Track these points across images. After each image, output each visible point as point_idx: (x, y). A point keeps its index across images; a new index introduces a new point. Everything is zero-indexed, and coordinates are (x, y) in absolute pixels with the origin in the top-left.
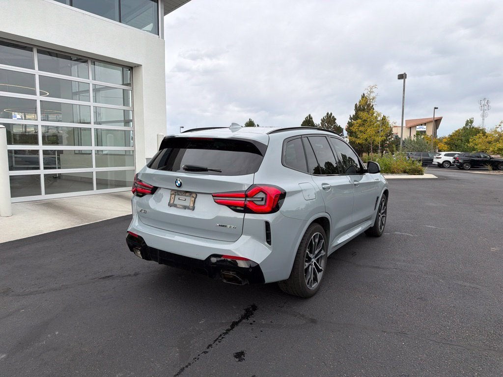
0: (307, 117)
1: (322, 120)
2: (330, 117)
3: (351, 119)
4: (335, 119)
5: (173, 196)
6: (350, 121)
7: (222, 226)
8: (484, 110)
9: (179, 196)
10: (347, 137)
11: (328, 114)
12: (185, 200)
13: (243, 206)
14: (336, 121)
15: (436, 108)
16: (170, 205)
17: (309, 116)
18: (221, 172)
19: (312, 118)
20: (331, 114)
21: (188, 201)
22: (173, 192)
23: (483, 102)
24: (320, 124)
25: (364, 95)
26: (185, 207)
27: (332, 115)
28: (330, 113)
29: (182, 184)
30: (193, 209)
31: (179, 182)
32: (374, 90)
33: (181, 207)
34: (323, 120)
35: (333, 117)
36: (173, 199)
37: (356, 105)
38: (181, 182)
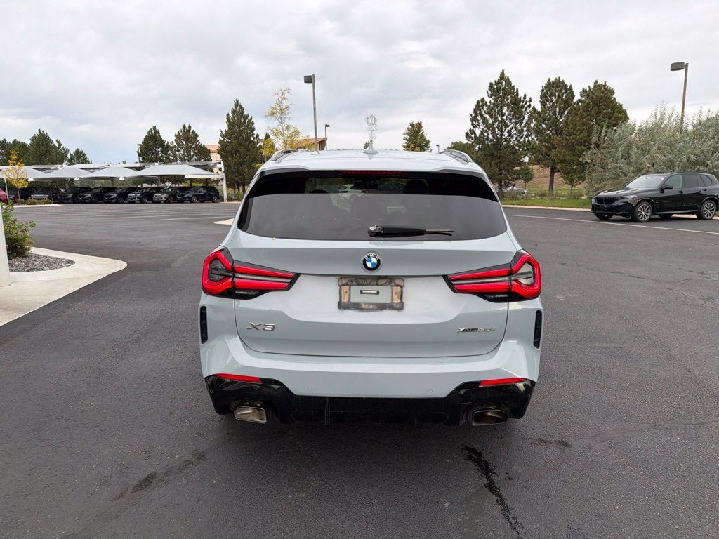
0: (151, 130)
1: (176, 135)
2: (189, 131)
3: (222, 135)
4: (197, 136)
5: (346, 288)
6: (222, 139)
7: (469, 330)
8: (372, 130)
9: (361, 288)
10: (220, 163)
11: (184, 127)
12: (378, 293)
13: (506, 291)
14: (198, 139)
15: (327, 126)
16: (341, 306)
17: (154, 128)
18: (451, 235)
19: (159, 133)
20: (190, 127)
21: (385, 294)
22: (344, 281)
23: (370, 120)
24: (174, 142)
25: (237, 101)
26: (382, 307)
27: (192, 129)
28: (187, 126)
29: (381, 263)
30: (401, 307)
31: (374, 260)
32: (287, 95)
33: (371, 307)
34: (178, 137)
35: (193, 131)
36: (347, 295)
37: (228, 115)
38: (378, 261)
